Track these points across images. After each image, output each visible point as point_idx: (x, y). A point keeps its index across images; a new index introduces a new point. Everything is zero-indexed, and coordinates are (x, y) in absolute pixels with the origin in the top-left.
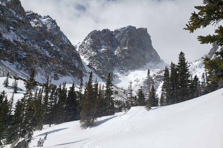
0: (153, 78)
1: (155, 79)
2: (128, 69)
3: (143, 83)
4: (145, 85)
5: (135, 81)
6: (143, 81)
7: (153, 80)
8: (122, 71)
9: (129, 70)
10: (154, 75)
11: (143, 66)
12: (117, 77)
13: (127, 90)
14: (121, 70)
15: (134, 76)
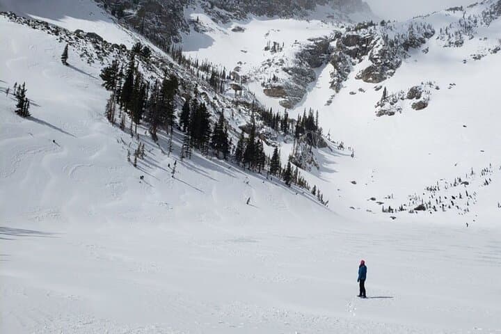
0: (333, 44)
1: (339, 46)
2: (248, 10)
3: (293, 58)
4: (300, 64)
5: (267, 49)
6: (297, 49)
7: (332, 50)
8: (223, 12)
9: (250, 15)
10: (338, 35)
11: (304, 9)
12: (197, 29)
13: (227, 74)
14: (216, 8)
15: (267, 34)
